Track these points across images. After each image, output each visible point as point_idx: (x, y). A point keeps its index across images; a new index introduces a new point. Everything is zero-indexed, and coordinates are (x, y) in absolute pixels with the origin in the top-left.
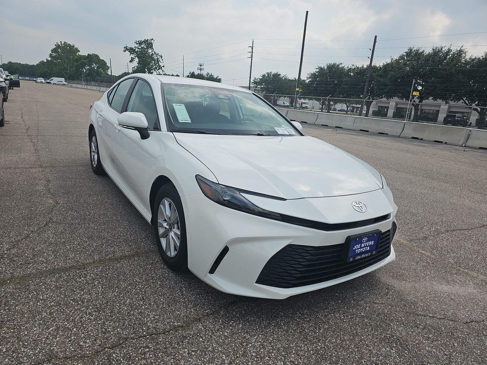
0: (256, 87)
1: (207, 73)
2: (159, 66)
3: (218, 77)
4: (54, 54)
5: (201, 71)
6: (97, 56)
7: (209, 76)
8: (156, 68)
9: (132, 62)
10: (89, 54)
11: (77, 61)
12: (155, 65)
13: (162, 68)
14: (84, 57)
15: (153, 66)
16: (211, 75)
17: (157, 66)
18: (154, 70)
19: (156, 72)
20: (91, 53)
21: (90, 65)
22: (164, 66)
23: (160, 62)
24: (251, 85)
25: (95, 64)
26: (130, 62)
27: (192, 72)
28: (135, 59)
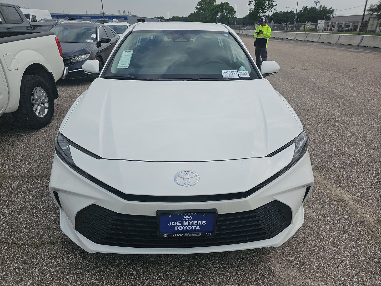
0: (372, 15)
1: (320, 6)
2: (272, 5)
3: (331, 8)
4: (199, 7)
5: (317, 4)
6: (227, 4)
7: (321, 8)
8: (269, 7)
9: (250, 5)
10: (221, 3)
11: (213, 10)
12: (268, 5)
13: (275, 6)
14: (219, 6)
15: (267, 6)
16: (324, 7)
17: (270, 6)
18: (267, 10)
19: (269, 11)
20: (223, 2)
21: (222, 12)
22: (276, 4)
23: (273, 2)
24: (366, 13)
25: (225, 11)
26: (249, 5)
27: (305, 7)
28: (252, 2)
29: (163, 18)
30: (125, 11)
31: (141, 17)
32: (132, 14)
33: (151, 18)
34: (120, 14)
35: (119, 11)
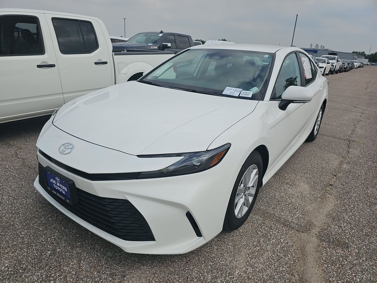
29: (363, 53)
30: (317, 45)
31: (333, 52)
32: (325, 48)
33: (347, 52)
34: (311, 48)
35: (311, 45)
